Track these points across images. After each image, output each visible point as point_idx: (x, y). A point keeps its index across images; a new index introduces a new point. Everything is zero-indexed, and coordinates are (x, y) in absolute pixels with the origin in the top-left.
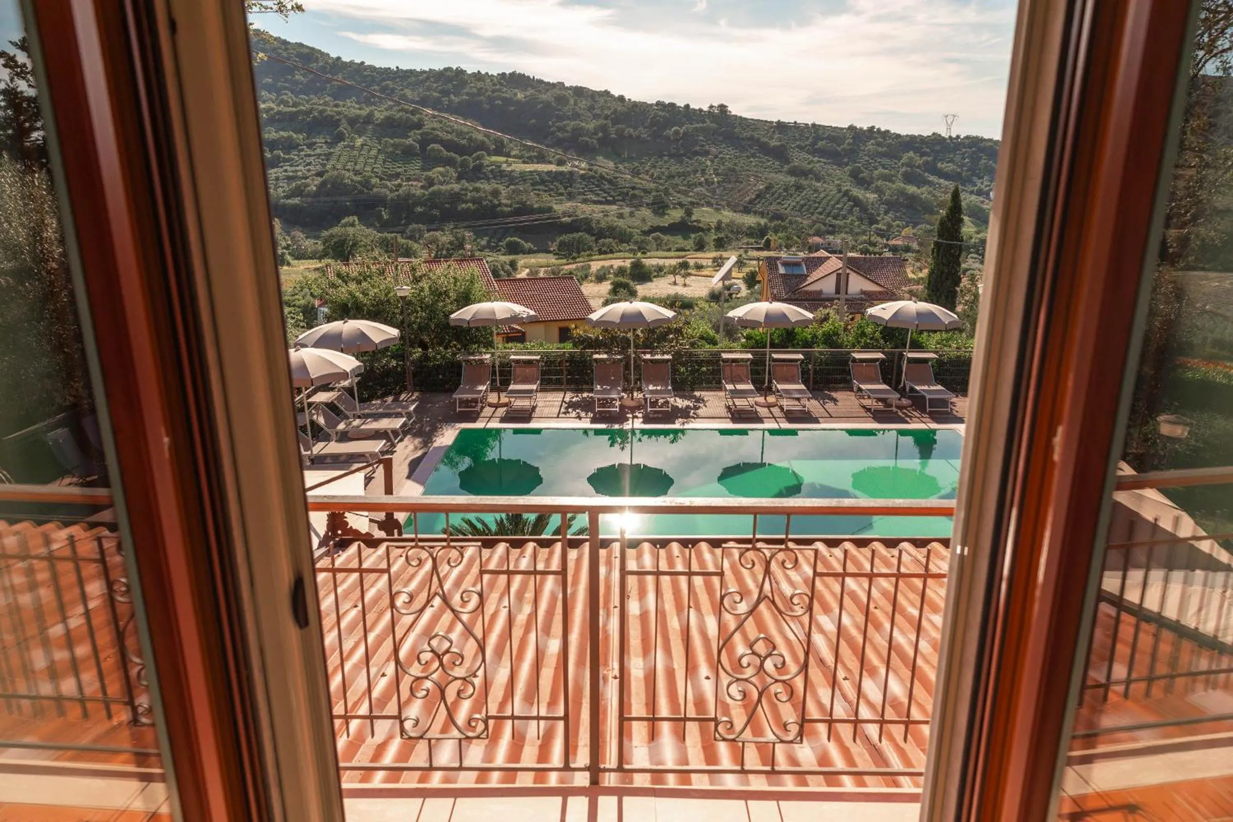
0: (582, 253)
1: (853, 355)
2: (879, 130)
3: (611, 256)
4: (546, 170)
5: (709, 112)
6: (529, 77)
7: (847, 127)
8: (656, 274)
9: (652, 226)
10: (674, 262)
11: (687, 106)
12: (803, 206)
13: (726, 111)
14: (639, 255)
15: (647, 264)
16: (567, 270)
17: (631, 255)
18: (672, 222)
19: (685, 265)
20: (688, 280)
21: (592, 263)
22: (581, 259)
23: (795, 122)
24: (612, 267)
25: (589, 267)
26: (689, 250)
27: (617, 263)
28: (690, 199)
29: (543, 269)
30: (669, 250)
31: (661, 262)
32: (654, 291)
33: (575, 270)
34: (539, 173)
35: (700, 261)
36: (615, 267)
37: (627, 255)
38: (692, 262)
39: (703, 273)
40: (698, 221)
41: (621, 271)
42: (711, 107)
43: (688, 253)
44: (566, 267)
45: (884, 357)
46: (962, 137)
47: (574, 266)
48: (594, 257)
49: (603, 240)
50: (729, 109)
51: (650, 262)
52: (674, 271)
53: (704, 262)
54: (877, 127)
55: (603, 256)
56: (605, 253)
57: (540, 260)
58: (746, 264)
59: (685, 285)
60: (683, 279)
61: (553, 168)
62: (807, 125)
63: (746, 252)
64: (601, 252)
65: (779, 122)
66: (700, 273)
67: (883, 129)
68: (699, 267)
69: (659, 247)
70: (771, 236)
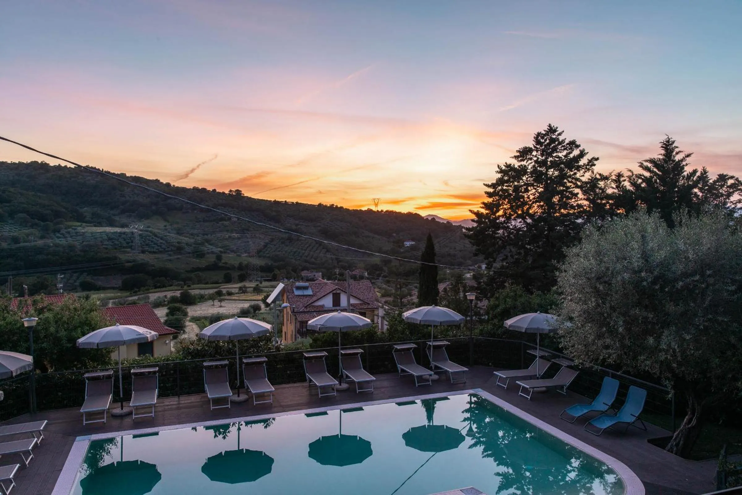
0: (142, 288)
1: (396, 346)
2: (337, 206)
3: (164, 289)
4: (112, 231)
5: (229, 194)
6: (99, 169)
7: (317, 204)
8: (199, 300)
9: (193, 268)
10: (212, 291)
11: (214, 190)
12: (295, 252)
13: (241, 194)
14: (185, 287)
15: (193, 293)
16: (131, 300)
17: (179, 288)
18: (207, 264)
19: (219, 293)
20: (223, 304)
21: (150, 295)
22: (141, 292)
23: (286, 201)
24: (166, 296)
25: (148, 298)
26: (221, 283)
27: (169, 294)
28: (219, 249)
29: (111, 301)
30: (207, 283)
31: (202, 292)
32: (199, 312)
33: (138, 300)
34: (107, 234)
35: (230, 290)
36: (168, 296)
37: (176, 288)
38: (224, 291)
39: (233, 298)
40: (226, 263)
41: (174, 300)
42: (231, 191)
43: (221, 285)
44: (130, 299)
45: (416, 346)
46: (384, 211)
47: (136, 298)
48: (151, 291)
49: (158, 278)
50: (242, 192)
51: (195, 292)
52: (212, 298)
53: (233, 291)
54: (335, 205)
55: (157, 290)
56: (159, 287)
57: (109, 295)
58: (262, 290)
59: (221, 307)
60: (219, 303)
61: (118, 230)
62: (293, 203)
63: (261, 283)
64: (156, 287)
65: (275, 201)
66: (231, 298)
67: (339, 206)
68: (230, 294)
69: (200, 282)
70: (277, 272)
